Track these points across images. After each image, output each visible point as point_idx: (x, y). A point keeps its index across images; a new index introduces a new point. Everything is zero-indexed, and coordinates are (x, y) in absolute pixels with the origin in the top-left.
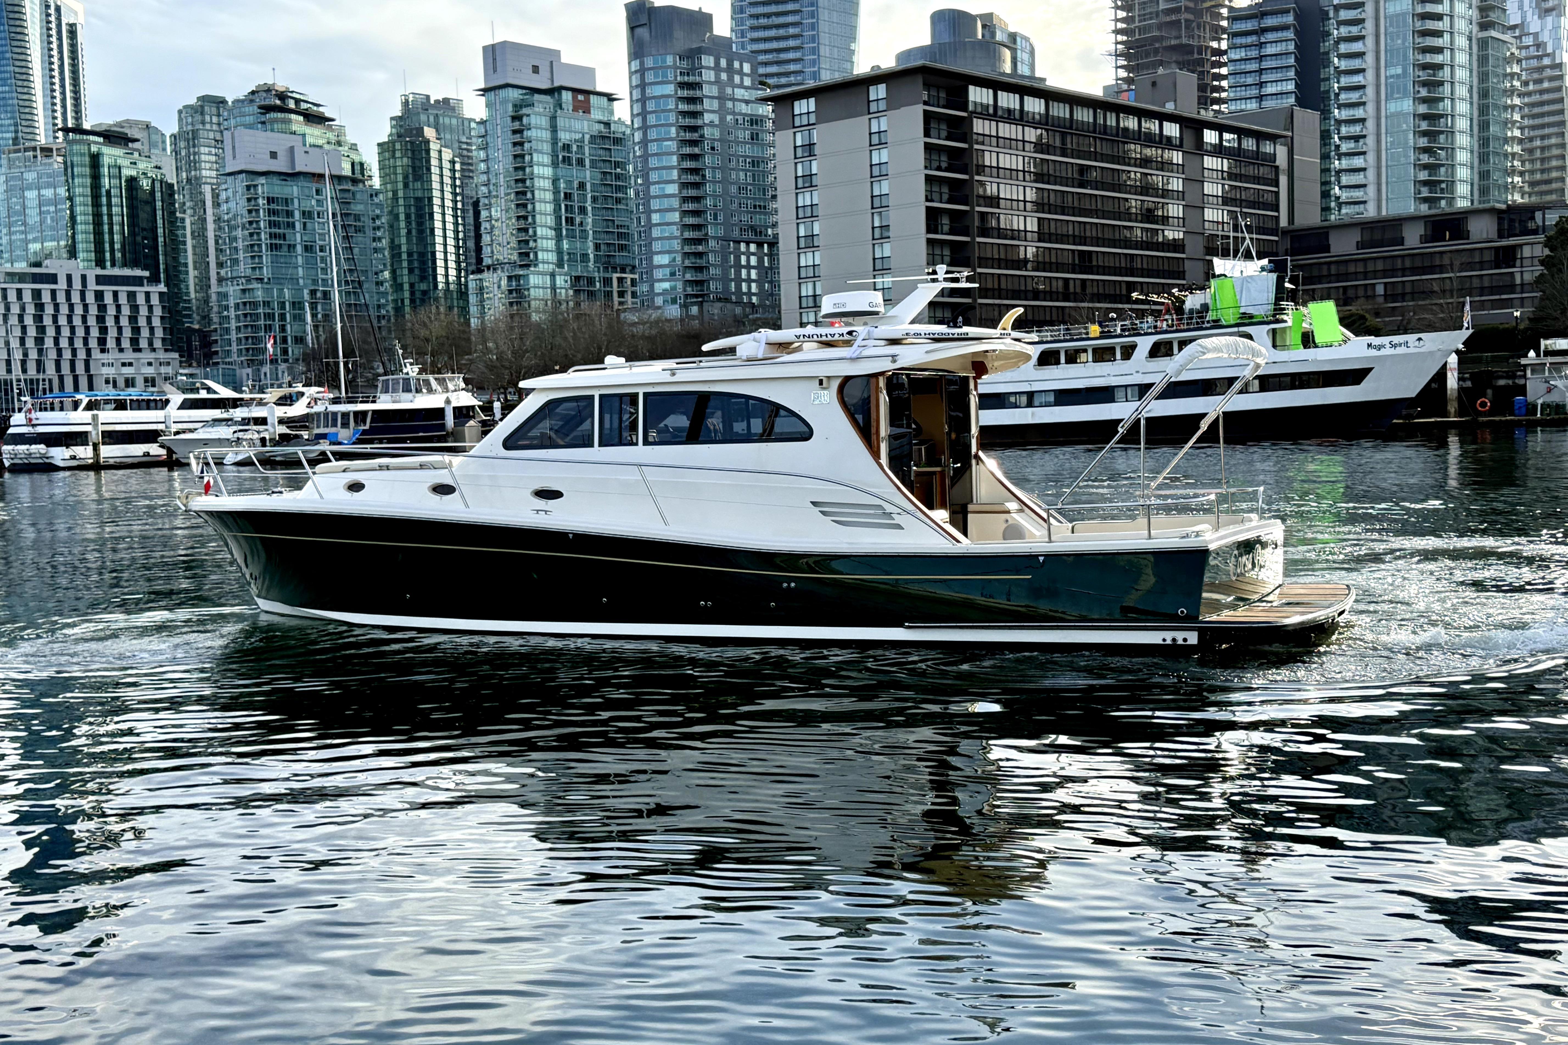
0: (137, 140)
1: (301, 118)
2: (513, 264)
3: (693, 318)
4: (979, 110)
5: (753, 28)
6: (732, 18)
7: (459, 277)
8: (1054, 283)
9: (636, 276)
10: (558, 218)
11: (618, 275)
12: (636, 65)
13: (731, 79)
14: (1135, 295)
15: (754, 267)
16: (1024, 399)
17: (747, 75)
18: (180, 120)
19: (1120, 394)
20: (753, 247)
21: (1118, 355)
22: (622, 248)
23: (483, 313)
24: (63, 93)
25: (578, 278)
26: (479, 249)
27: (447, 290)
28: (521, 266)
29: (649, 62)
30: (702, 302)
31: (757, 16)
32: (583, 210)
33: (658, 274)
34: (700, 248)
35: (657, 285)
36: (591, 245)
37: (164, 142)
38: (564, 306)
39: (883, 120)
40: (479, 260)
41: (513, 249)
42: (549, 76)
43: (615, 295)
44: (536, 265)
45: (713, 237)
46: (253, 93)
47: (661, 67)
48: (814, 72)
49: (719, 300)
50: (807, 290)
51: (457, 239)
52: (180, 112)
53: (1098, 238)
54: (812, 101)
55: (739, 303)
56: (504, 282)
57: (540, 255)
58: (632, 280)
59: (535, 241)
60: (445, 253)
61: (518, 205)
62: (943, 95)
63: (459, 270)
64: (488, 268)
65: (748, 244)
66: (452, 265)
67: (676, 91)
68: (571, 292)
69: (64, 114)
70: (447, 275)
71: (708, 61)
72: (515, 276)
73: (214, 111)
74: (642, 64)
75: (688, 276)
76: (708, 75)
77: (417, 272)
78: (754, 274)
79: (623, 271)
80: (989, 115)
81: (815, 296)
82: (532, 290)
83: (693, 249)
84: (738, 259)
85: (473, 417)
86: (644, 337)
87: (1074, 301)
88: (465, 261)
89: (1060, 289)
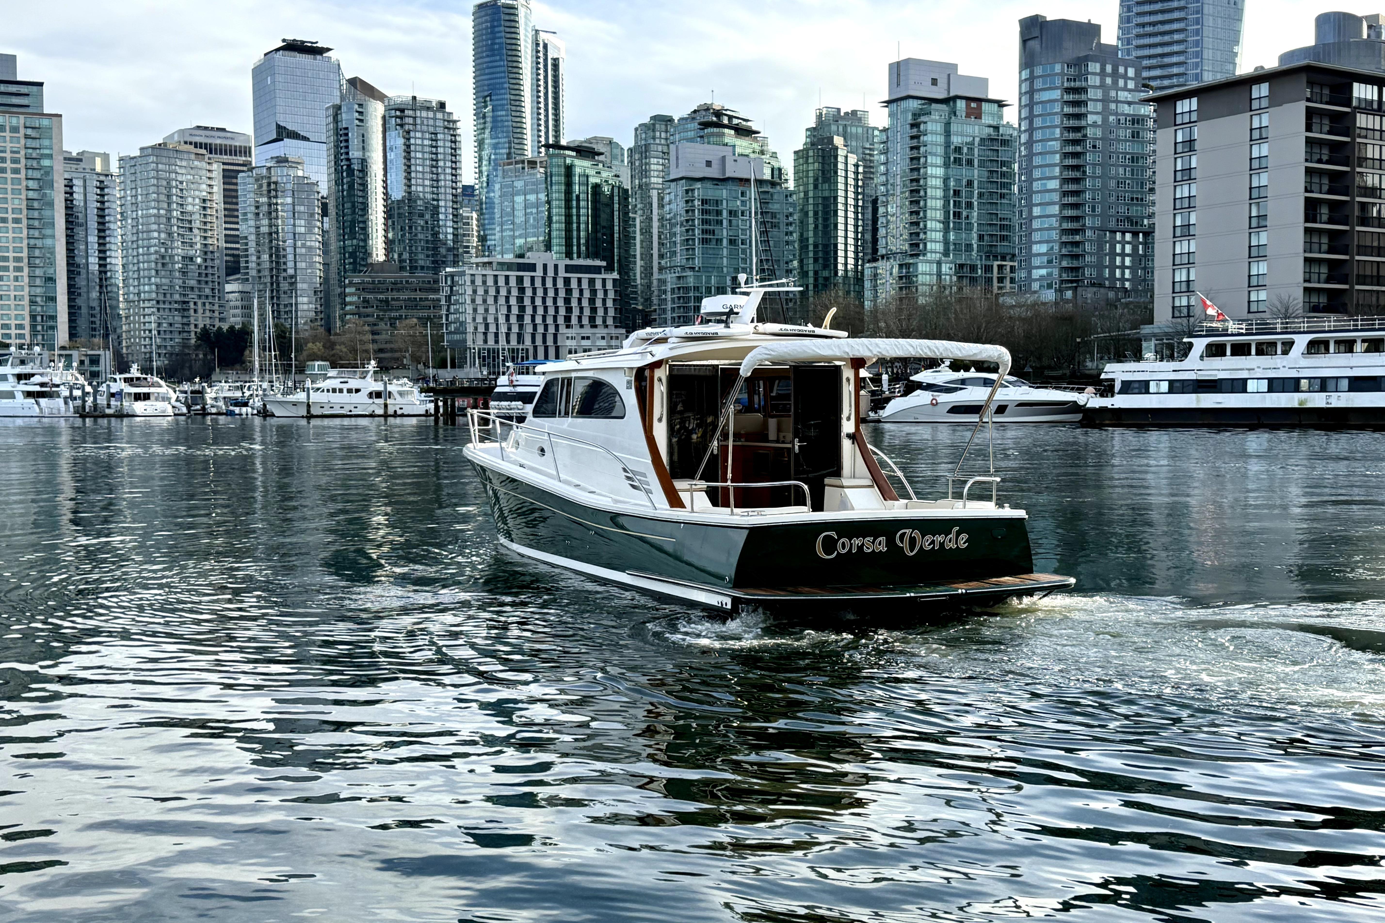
0: (602, 154)
1: (732, 132)
2: (904, 253)
3: (1068, 301)
4: (1363, 105)
5: (1139, 36)
6: (1119, 28)
7: (856, 265)
9: (1016, 264)
10: (947, 213)
11: (999, 263)
12: (1025, 74)
13: (1115, 83)
15: (1128, 255)
17: (1131, 79)
18: (636, 136)
20: (1128, 237)
22: (1003, 238)
23: (876, 296)
24: (547, 116)
25: (961, 266)
26: (875, 241)
27: (846, 276)
28: (912, 255)
29: (1038, 71)
30: (1076, 287)
31: (1143, 25)
32: (970, 205)
33: (1036, 262)
34: (1078, 238)
35: (1034, 271)
36: (975, 236)
37: (623, 155)
38: (947, 292)
39: (1265, 118)
40: (875, 250)
41: (905, 240)
42: (946, 86)
43: (995, 280)
44: (924, 255)
45: (1091, 228)
46: (695, 112)
47: (1049, 75)
48: (1197, 74)
49: (1093, 285)
50: (1181, 276)
51: (856, 232)
52: (636, 129)
54: (1194, 100)
55: (1112, 288)
56: (895, 270)
57: (929, 246)
58: (1011, 267)
59: (925, 233)
60: (846, 244)
61: (911, 202)
62: (1326, 91)
63: (856, 259)
64: (883, 257)
65: (1123, 233)
66: (851, 254)
67: (1062, 96)
68: (954, 278)
69: (547, 133)
70: (846, 264)
71: (1094, 67)
72: (906, 264)
73: (663, 127)
74: (1032, 72)
75: (1064, 264)
76: (1094, 80)
77: (821, 261)
78: (1128, 261)
79: (1003, 259)
80: (1373, 110)
81: (1188, 282)
82: (920, 277)
83: (1070, 238)
84: (1113, 247)
85: (864, 387)
86: (1020, 319)
88: (862, 251)
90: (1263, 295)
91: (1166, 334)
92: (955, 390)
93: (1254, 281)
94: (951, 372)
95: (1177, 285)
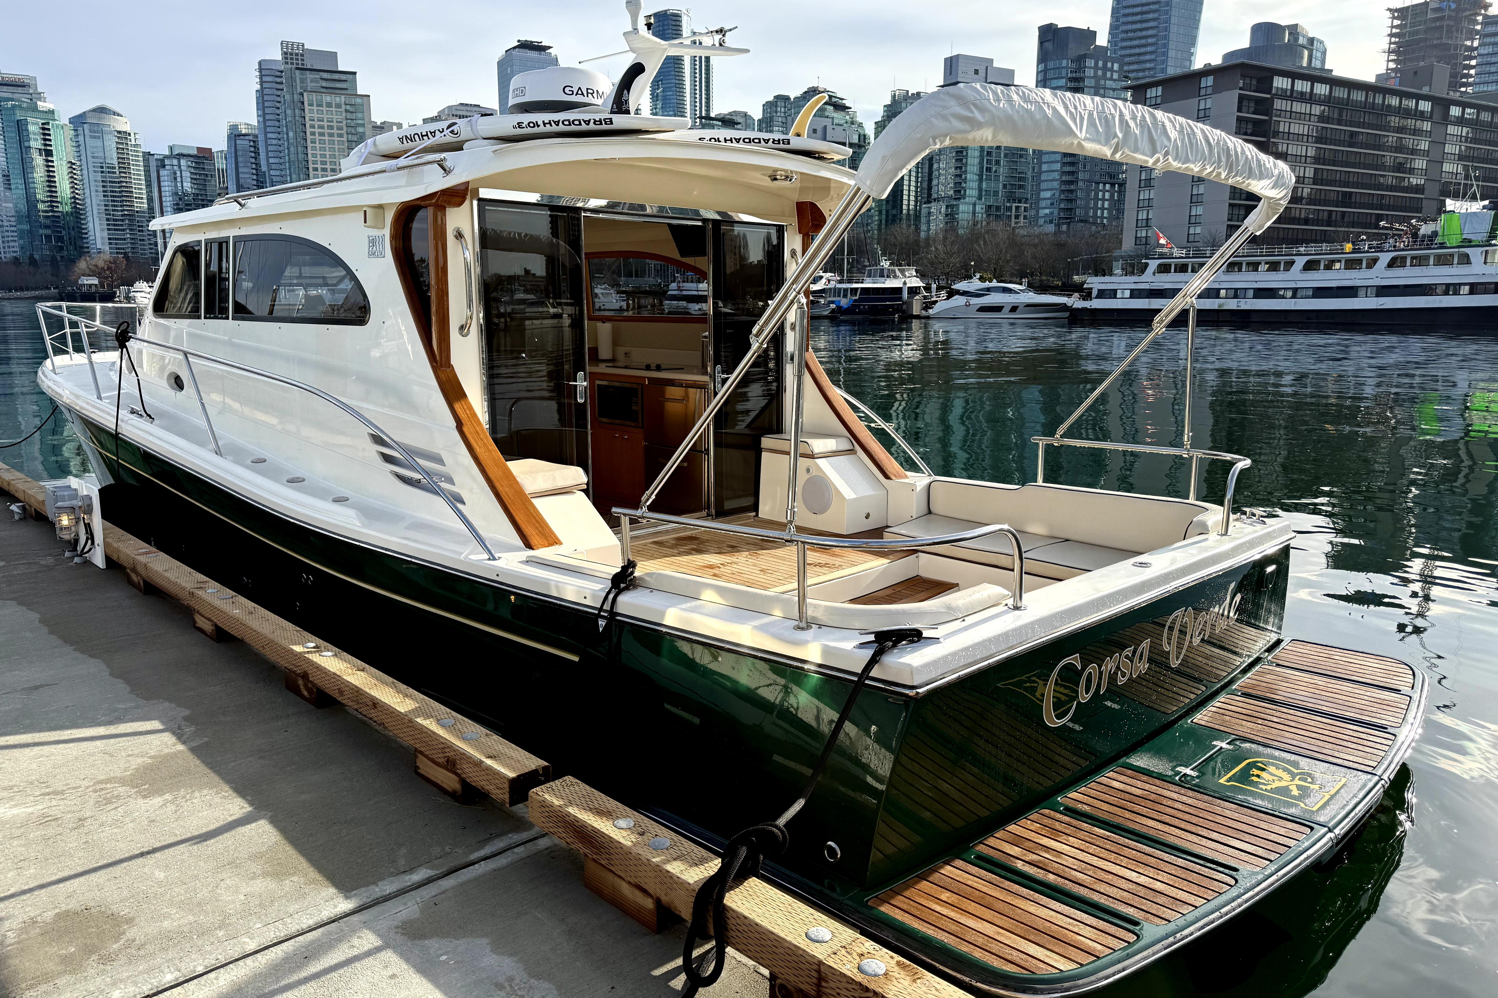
0: (739, 123)
1: (832, 108)
2: (950, 197)
3: (1063, 233)
4: (1280, 93)
5: (1123, 40)
6: (1110, 33)
7: (916, 206)
8: (1321, 214)
9: (1028, 205)
10: (981, 168)
11: (1016, 204)
12: (1041, 68)
13: (1104, 74)
14: (1382, 223)
15: (1107, 200)
16: (1289, 294)
17: (1116, 71)
18: (764, 110)
19: (1362, 292)
20: (1108, 187)
21: (1364, 265)
22: (1021, 187)
23: (929, 229)
24: (701, 95)
25: (990, 207)
26: (930, 188)
27: (908, 214)
28: (955, 199)
29: (1051, 64)
30: (1069, 223)
31: (1127, 32)
32: (998, 162)
33: (1043, 204)
34: (1072, 187)
35: (1041, 211)
36: (1001, 186)
37: (754, 124)
38: (979, 226)
39: (1209, 101)
40: (930, 195)
41: (951, 188)
42: (984, 75)
43: (1013, 217)
44: (964, 198)
45: (1082, 180)
46: (805, 92)
47: (1058, 68)
48: (1163, 69)
49: (1082, 221)
50: (1143, 215)
51: (917, 182)
52: (764, 105)
53: (1358, 183)
54: (1160, 88)
55: (1094, 223)
56: (943, 210)
57: (968, 192)
58: (1025, 208)
59: (965, 183)
60: (909, 191)
61: (957, 160)
62: (1254, 82)
63: (916, 201)
64: (935, 200)
65: (1105, 184)
66: (912, 198)
67: (1067, 84)
68: (985, 216)
69: (701, 108)
70: (909, 205)
71: (1090, 63)
72: (951, 205)
73: (783, 104)
74: (1046, 66)
75: (1062, 206)
76: (1089, 73)
77: (891, 203)
78: (1106, 204)
79: (1020, 202)
80: (1286, 96)
81: (1147, 219)
82: (960, 215)
83: (1068, 187)
84: (1097, 195)
85: (919, 293)
87: (1335, 226)
88: (920, 196)
89: (1325, 218)
90: (1198, 230)
91: (1130, 256)
92: (983, 295)
93: (1193, 220)
94: (980, 283)
95: (1140, 222)
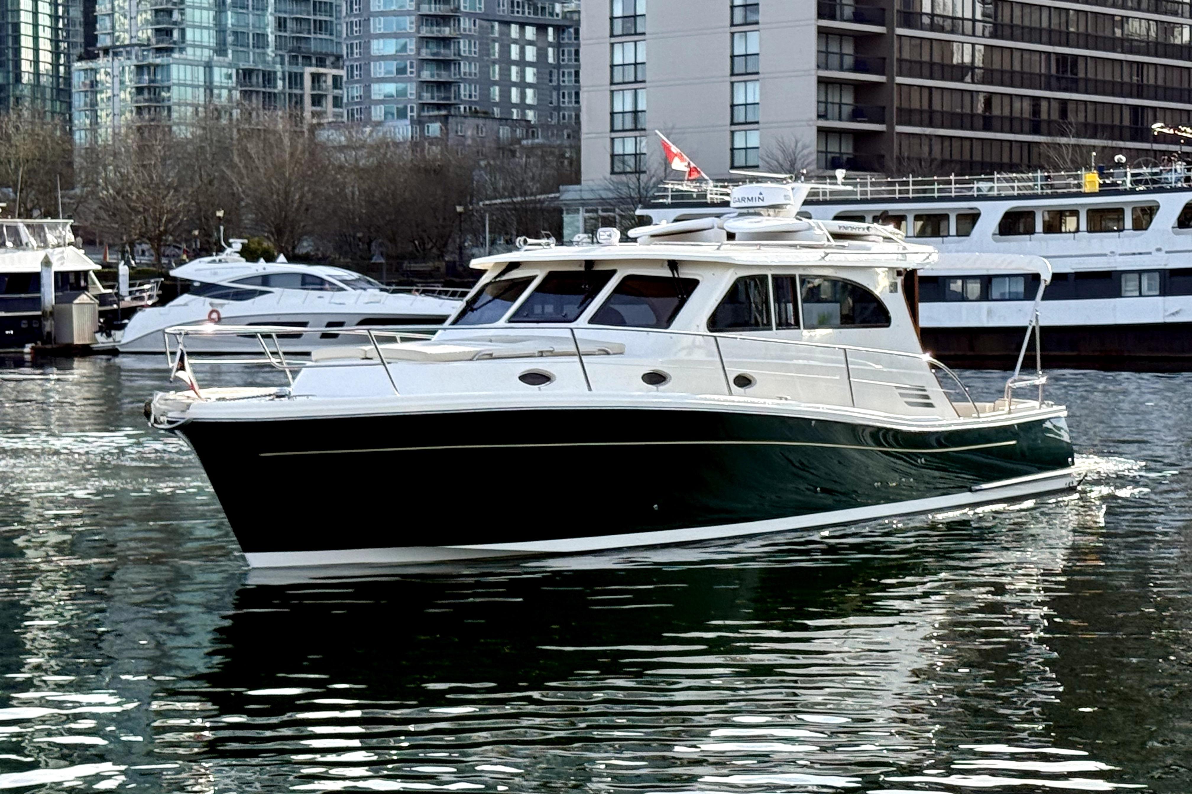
2: (144, 46)
3: (433, 141)
7: (55, 65)
8: (1017, 105)
9: (343, 73)
11: (314, 69)
14: (1157, 127)
15: (531, 64)
16: (974, 288)
19: (1129, 285)
20: (530, 32)
21: (1128, 222)
22: (320, 26)
23: (95, 123)
25: (247, 74)
26: (90, 21)
27: (36, 85)
28: (159, 50)
30: (446, 117)
33: (378, 70)
34: (447, 31)
36: (270, 19)
38: (224, 119)
40: (91, 39)
41: (146, 22)
43: (307, 100)
44: (182, 50)
45: (467, 15)
49: (475, 114)
55: (505, 120)
56: (129, 77)
57: (189, 34)
58: (335, 78)
59: (182, 11)
60: (35, 25)
63: (56, 53)
64: (106, 51)
65: (522, 26)
66: (45, 45)
68: (237, 95)
70: (36, 62)
72: (148, 66)
75: (426, 75)
78: (530, 75)
79: (321, 62)
81: (635, 112)
82: (175, 89)
83: (435, 31)
84: (505, 50)
85: (86, 289)
86: (356, 170)
87: (1050, 134)
88: (66, 39)
89: (1027, 115)
90: (754, 139)
91: (603, 201)
92: (251, 294)
93: (740, 116)
94: (243, 262)
95: (618, 119)
